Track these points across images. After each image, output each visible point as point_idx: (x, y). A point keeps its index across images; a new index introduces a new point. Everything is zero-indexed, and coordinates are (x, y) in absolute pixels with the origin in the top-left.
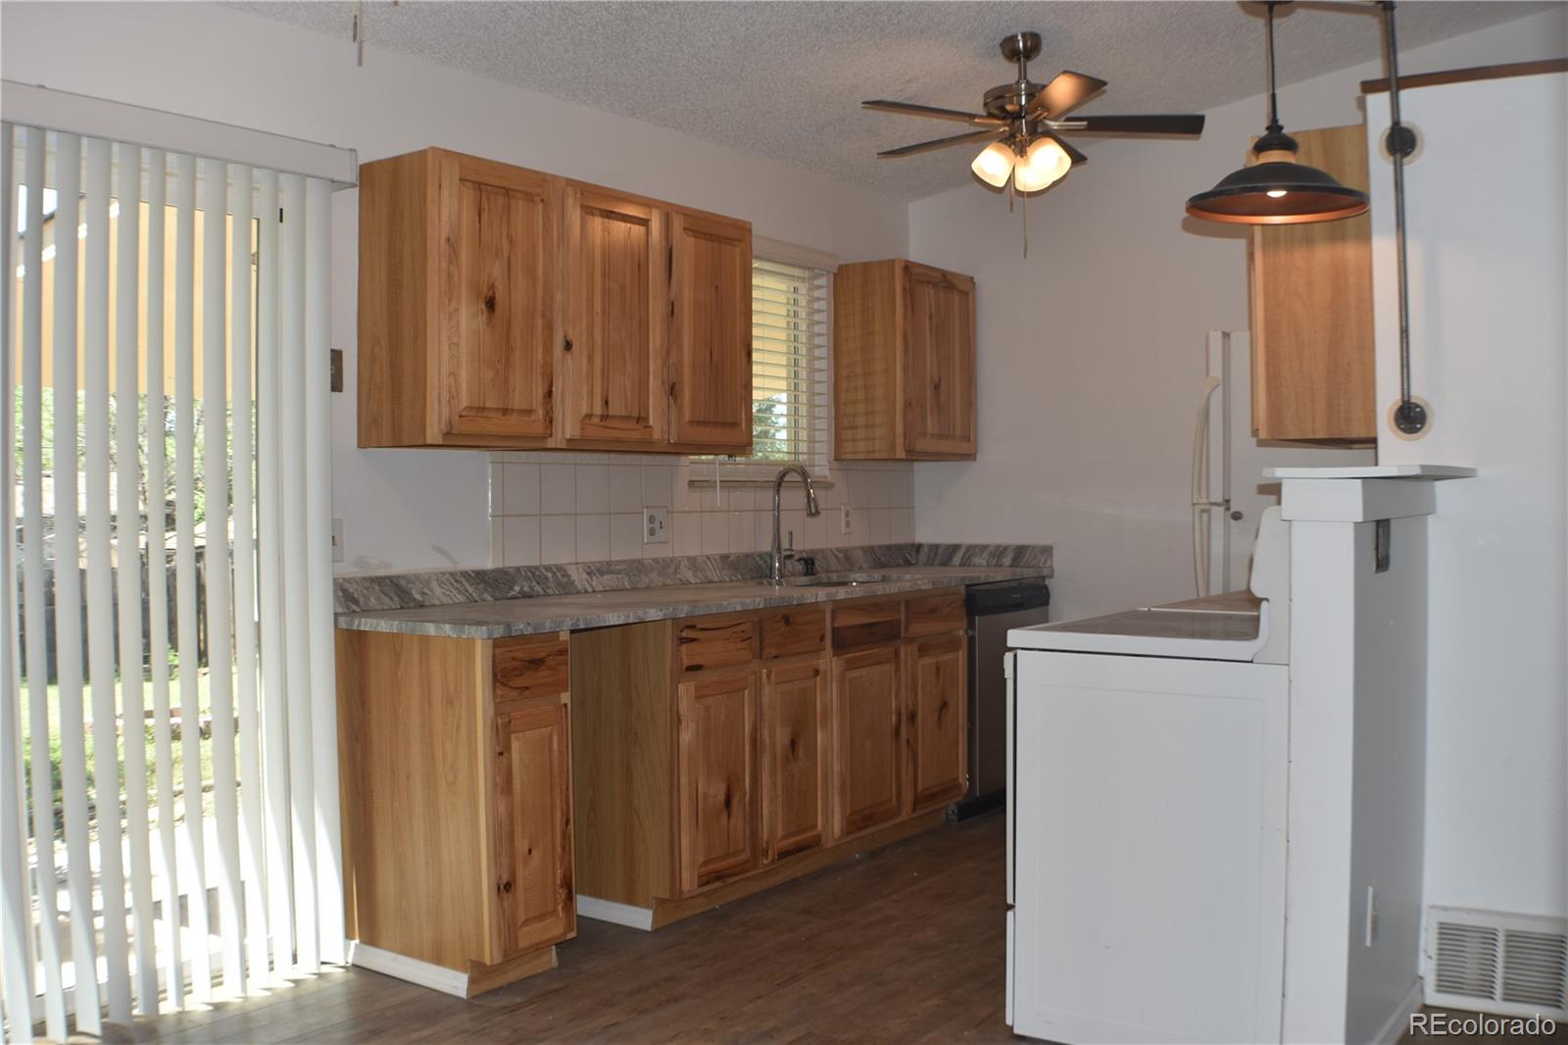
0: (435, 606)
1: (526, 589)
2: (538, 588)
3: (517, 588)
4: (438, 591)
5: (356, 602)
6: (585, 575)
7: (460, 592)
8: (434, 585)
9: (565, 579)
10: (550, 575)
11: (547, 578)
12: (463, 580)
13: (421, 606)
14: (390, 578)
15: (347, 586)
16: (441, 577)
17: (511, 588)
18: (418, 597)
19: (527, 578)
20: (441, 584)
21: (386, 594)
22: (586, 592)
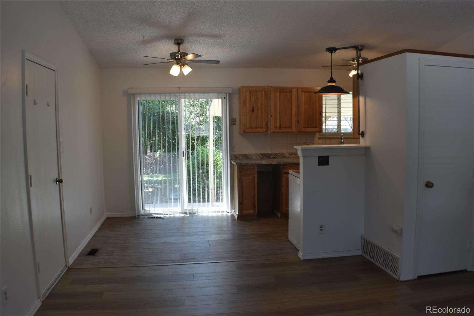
0: (253, 159)
1: (274, 157)
2: (277, 157)
3: (272, 157)
4: (254, 157)
5: (237, 158)
6: (288, 155)
7: (259, 157)
8: (253, 155)
9: (284, 155)
10: (280, 155)
11: (279, 155)
12: (260, 155)
13: (251, 159)
14: (244, 154)
15: (235, 155)
16: (255, 155)
17: (271, 157)
18: (250, 157)
19: (274, 155)
20: (255, 156)
21: (243, 157)
22: (289, 158)
